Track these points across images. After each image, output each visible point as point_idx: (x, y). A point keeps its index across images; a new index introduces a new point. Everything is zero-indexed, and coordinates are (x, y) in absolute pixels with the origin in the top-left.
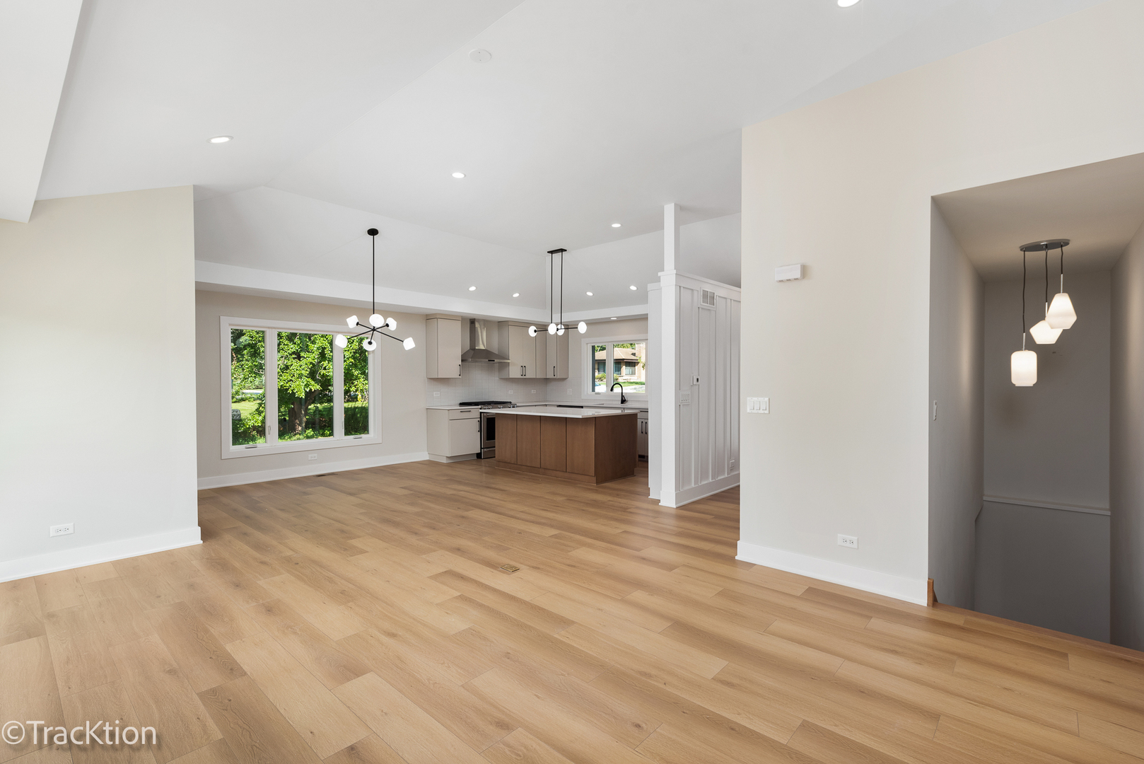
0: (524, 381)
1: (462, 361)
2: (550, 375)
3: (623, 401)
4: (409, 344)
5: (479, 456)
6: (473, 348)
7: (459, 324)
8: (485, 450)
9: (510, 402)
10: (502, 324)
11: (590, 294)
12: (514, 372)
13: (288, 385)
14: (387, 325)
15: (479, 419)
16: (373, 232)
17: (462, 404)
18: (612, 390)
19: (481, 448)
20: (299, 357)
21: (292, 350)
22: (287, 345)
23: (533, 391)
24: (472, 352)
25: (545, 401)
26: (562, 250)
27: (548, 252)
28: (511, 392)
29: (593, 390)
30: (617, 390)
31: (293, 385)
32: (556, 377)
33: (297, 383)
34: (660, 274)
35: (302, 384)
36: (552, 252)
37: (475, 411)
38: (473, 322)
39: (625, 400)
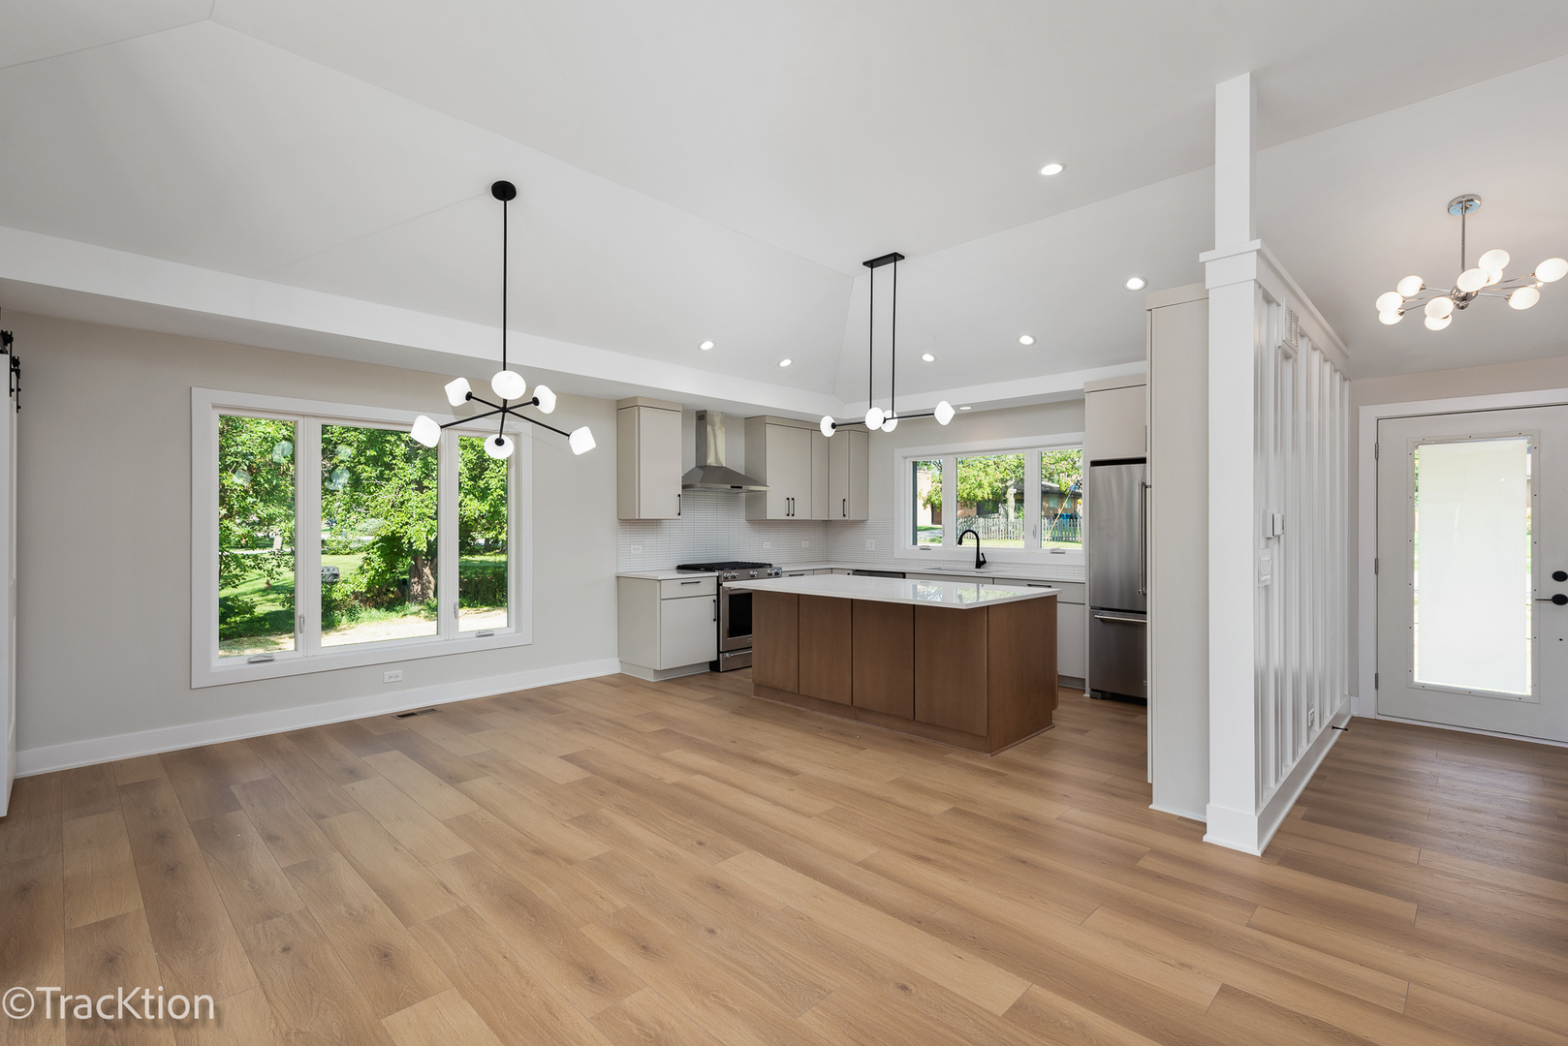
0: (790, 524)
1: (684, 487)
2: (836, 515)
3: (980, 564)
4: (583, 441)
5: (714, 666)
6: (702, 466)
7: (678, 417)
8: (727, 655)
9: (770, 565)
10: (753, 424)
11: (928, 358)
12: (775, 510)
13: (402, 531)
14: (536, 402)
15: (715, 598)
16: (504, 191)
17: (682, 568)
18: (960, 542)
19: (719, 652)
20: (421, 488)
21: (412, 477)
22: (402, 468)
23: (805, 544)
24: (701, 473)
25: (828, 561)
26: (895, 257)
27: (865, 264)
28: (767, 545)
29: (915, 542)
30: (969, 543)
31: (411, 531)
32: (846, 518)
33: (417, 527)
34: (1203, 257)
35: (423, 529)
36: (871, 264)
37: (707, 582)
38: (702, 417)
39: (985, 562)
